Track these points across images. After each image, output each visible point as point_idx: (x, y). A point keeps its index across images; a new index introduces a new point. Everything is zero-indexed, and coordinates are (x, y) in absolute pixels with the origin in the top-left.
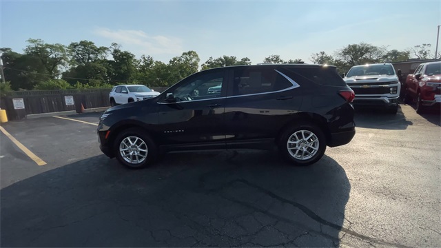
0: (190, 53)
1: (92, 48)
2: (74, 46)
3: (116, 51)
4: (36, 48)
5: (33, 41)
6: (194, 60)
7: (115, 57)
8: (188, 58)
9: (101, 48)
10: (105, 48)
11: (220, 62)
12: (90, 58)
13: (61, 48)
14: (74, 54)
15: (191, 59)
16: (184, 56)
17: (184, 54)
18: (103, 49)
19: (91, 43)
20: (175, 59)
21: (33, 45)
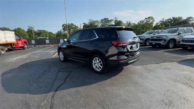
0: (149, 18)
1: (107, 20)
2: (102, 20)
3: (116, 21)
4: (91, 22)
5: (90, 20)
6: (151, 21)
7: (115, 23)
8: (148, 20)
9: (110, 20)
10: (112, 20)
11: (170, 21)
12: (106, 25)
13: (97, 22)
14: (101, 23)
15: (150, 21)
16: (146, 20)
17: (146, 18)
18: (111, 20)
19: (107, 18)
20: (141, 22)
21: (90, 21)
